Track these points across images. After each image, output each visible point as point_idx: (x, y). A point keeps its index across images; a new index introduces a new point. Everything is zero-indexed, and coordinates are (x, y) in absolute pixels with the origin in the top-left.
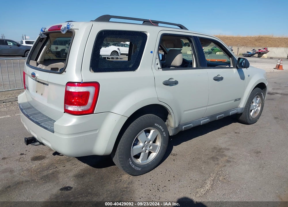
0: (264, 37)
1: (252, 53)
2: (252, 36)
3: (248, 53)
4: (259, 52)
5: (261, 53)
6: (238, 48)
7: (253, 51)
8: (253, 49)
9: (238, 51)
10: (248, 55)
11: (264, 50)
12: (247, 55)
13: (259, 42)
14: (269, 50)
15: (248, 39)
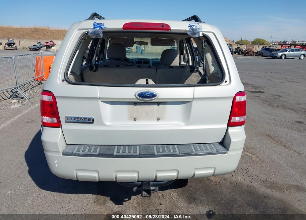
0: (40, 29)
1: (39, 46)
2: (27, 28)
3: (35, 47)
4: (48, 45)
5: (50, 46)
6: (19, 41)
7: (39, 44)
8: (39, 42)
9: (20, 44)
10: (36, 48)
11: (51, 43)
12: (34, 48)
13: (37, 34)
14: (55, 43)
15: (24, 31)
